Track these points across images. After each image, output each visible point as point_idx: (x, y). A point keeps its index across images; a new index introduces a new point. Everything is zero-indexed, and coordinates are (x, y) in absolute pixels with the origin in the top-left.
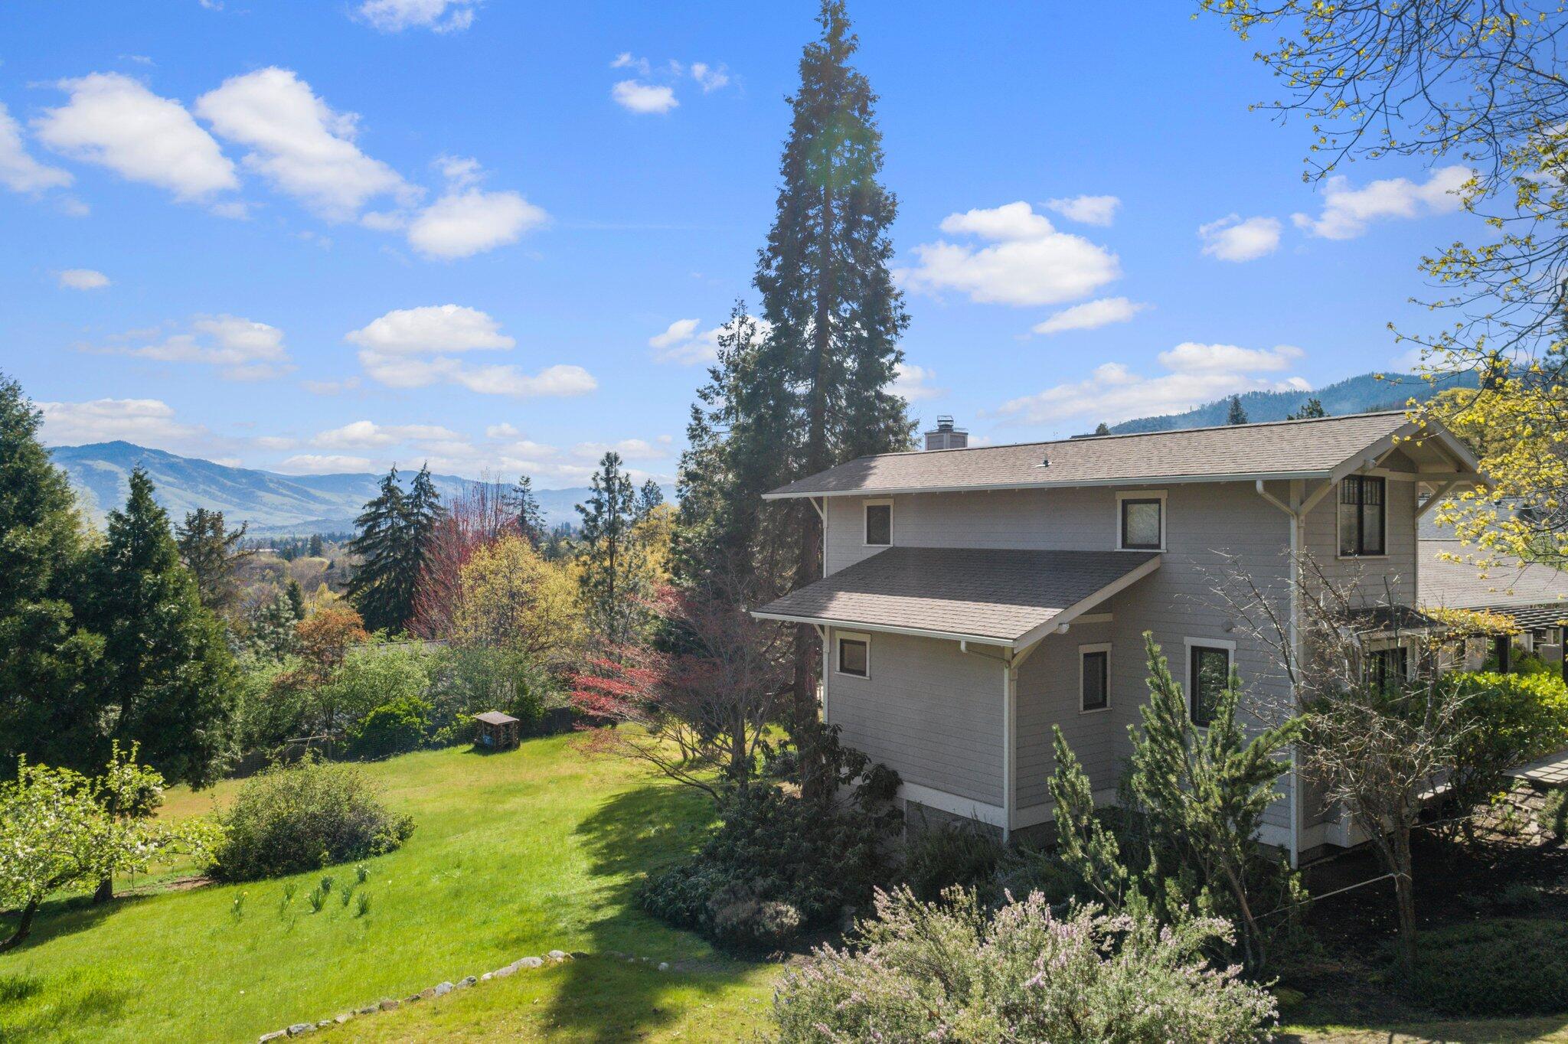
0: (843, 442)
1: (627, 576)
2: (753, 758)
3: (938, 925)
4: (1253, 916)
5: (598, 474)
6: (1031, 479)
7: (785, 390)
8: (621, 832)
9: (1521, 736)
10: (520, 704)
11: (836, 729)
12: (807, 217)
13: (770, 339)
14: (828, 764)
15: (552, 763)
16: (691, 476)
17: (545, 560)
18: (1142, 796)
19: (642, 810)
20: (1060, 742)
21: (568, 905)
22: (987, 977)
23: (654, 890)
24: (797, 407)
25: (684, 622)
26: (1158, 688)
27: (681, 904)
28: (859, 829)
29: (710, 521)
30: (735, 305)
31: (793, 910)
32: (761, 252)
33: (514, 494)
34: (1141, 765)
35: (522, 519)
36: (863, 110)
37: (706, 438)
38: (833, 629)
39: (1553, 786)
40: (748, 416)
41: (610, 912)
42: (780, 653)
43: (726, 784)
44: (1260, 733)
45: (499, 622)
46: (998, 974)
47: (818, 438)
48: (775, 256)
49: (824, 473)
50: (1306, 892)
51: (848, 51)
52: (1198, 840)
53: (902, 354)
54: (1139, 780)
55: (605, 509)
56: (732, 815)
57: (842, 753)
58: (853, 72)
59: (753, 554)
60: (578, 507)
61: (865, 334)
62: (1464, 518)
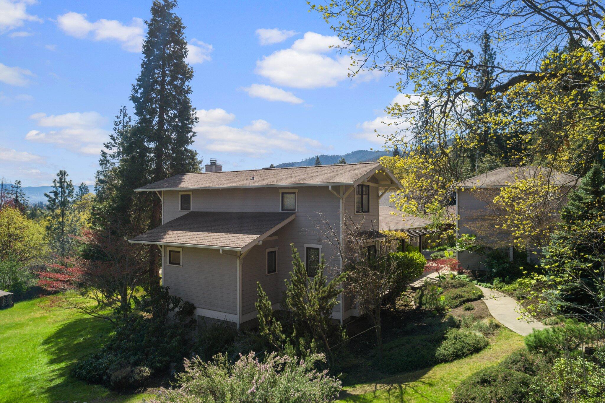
0: (171, 168)
1: (71, 226)
2: (130, 304)
3: (211, 371)
4: (330, 347)
5: (55, 180)
6: (247, 184)
7: (145, 146)
8: (65, 342)
9: (410, 273)
10: (14, 286)
11: (167, 288)
12: (155, 74)
13: (138, 123)
14: (164, 303)
15: (31, 312)
16: (101, 181)
17: (28, 219)
18: (290, 306)
19: (77, 330)
20: (260, 288)
21: (36, 381)
22: (232, 391)
23: (80, 368)
24: (150, 153)
25: (97, 246)
26: (296, 264)
27: (94, 373)
28: (178, 330)
29: (110, 200)
30: (122, 108)
31: (148, 369)
32: (133, 86)
33: (11, 189)
34: (290, 294)
35: (16, 200)
36: (179, 32)
37: (109, 165)
38: (166, 246)
39: (417, 288)
40: (127, 156)
41: (58, 381)
42: (143, 256)
43: (117, 315)
44: (332, 279)
45: (3, 248)
46: (236, 388)
47: (159, 167)
48: (140, 88)
49: (162, 181)
50: (348, 337)
51: (172, 7)
52: (311, 321)
53: (195, 133)
54: (289, 300)
55: (59, 195)
56: (120, 330)
57: (170, 298)
58: (174, 15)
59: (130, 215)
60: (45, 195)
61: (180, 124)
62: (398, 200)
